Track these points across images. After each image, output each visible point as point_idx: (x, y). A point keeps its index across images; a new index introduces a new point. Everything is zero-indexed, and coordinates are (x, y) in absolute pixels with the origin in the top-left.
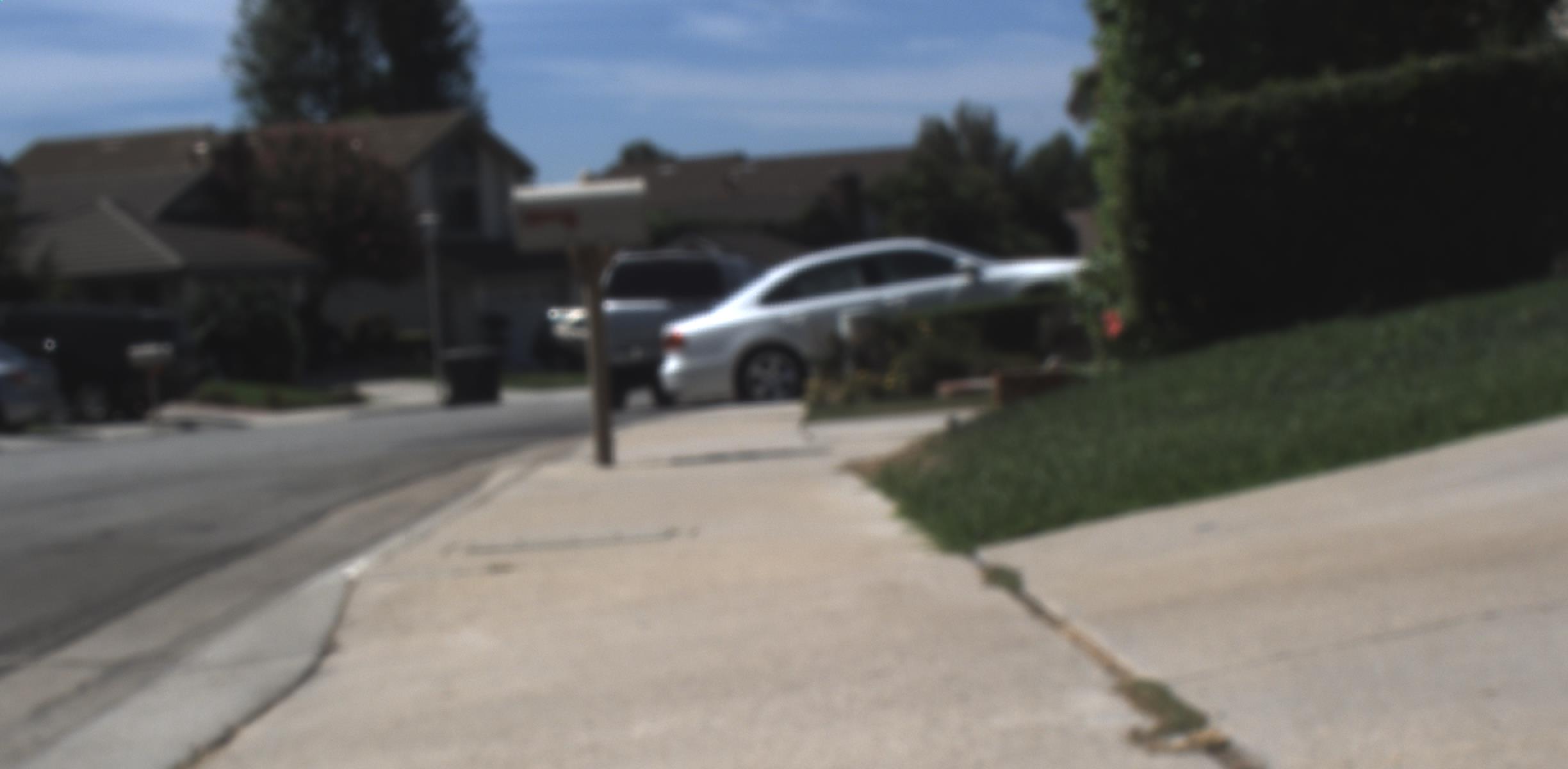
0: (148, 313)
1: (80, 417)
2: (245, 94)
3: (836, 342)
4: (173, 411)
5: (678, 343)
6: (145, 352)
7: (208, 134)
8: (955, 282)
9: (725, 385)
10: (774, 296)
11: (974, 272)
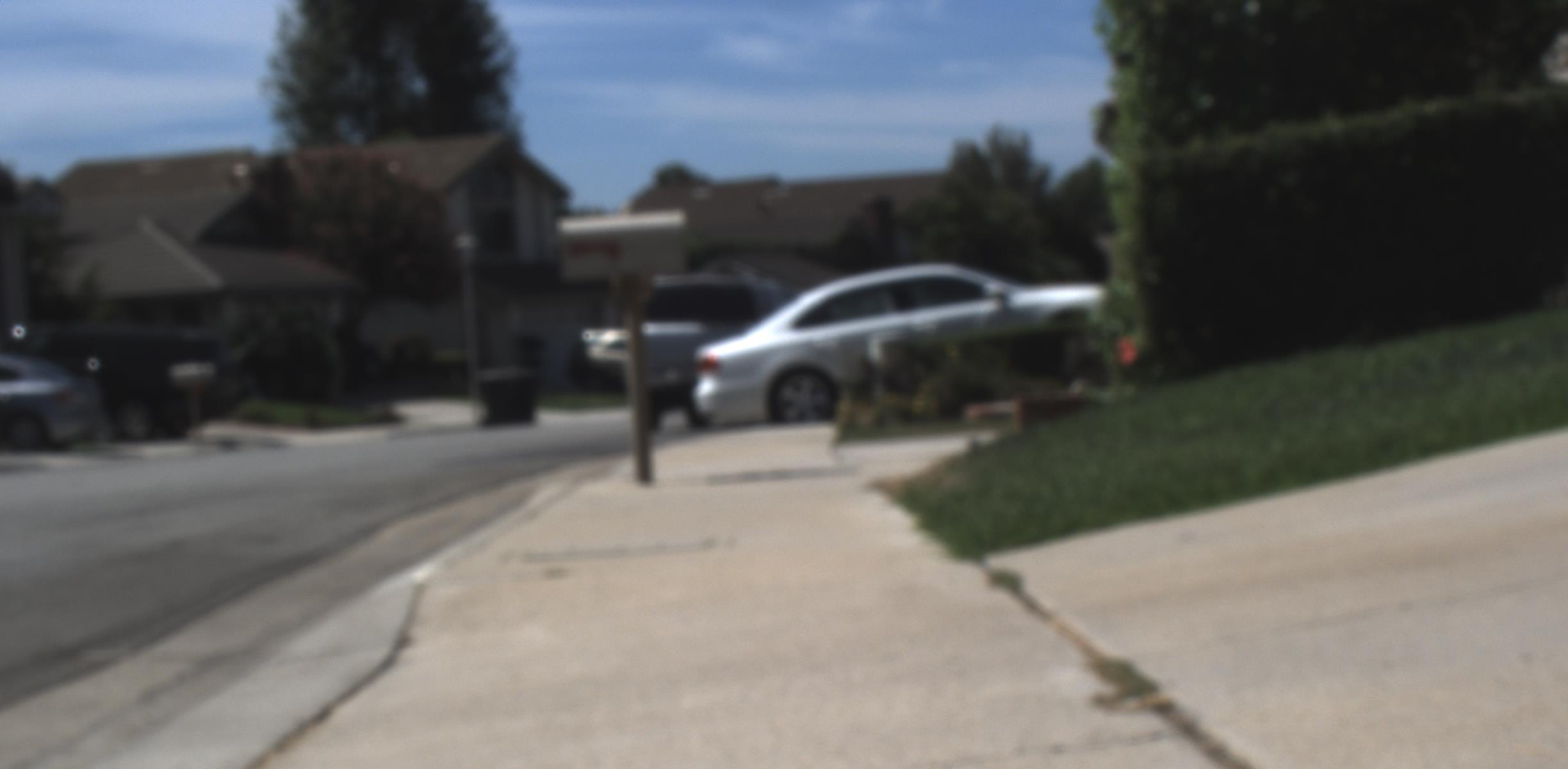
0: (190, 334)
1: (122, 436)
2: (282, 116)
3: (867, 366)
4: (214, 430)
5: (712, 366)
6: (188, 371)
7: (247, 156)
8: (984, 308)
9: (758, 407)
10: (808, 320)
11: (1002, 298)
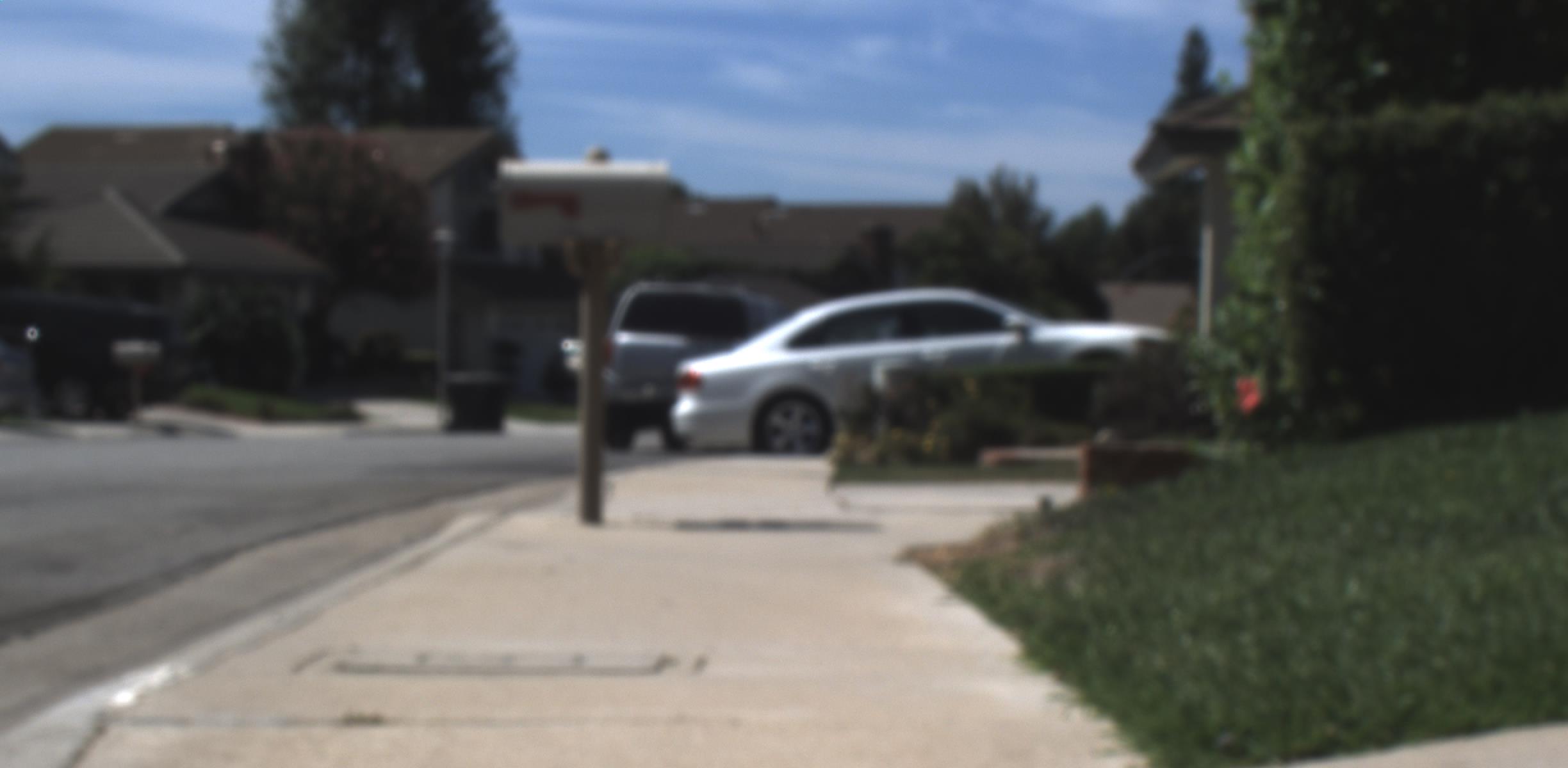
0: (139, 309)
1: (57, 412)
2: (272, 98)
3: (870, 395)
4: (157, 414)
5: (693, 383)
6: (131, 349)
7: (226, 132)
8: (1002, 340)
9: (741, 433)
10: (802, 340)
11: (1023, 331)
